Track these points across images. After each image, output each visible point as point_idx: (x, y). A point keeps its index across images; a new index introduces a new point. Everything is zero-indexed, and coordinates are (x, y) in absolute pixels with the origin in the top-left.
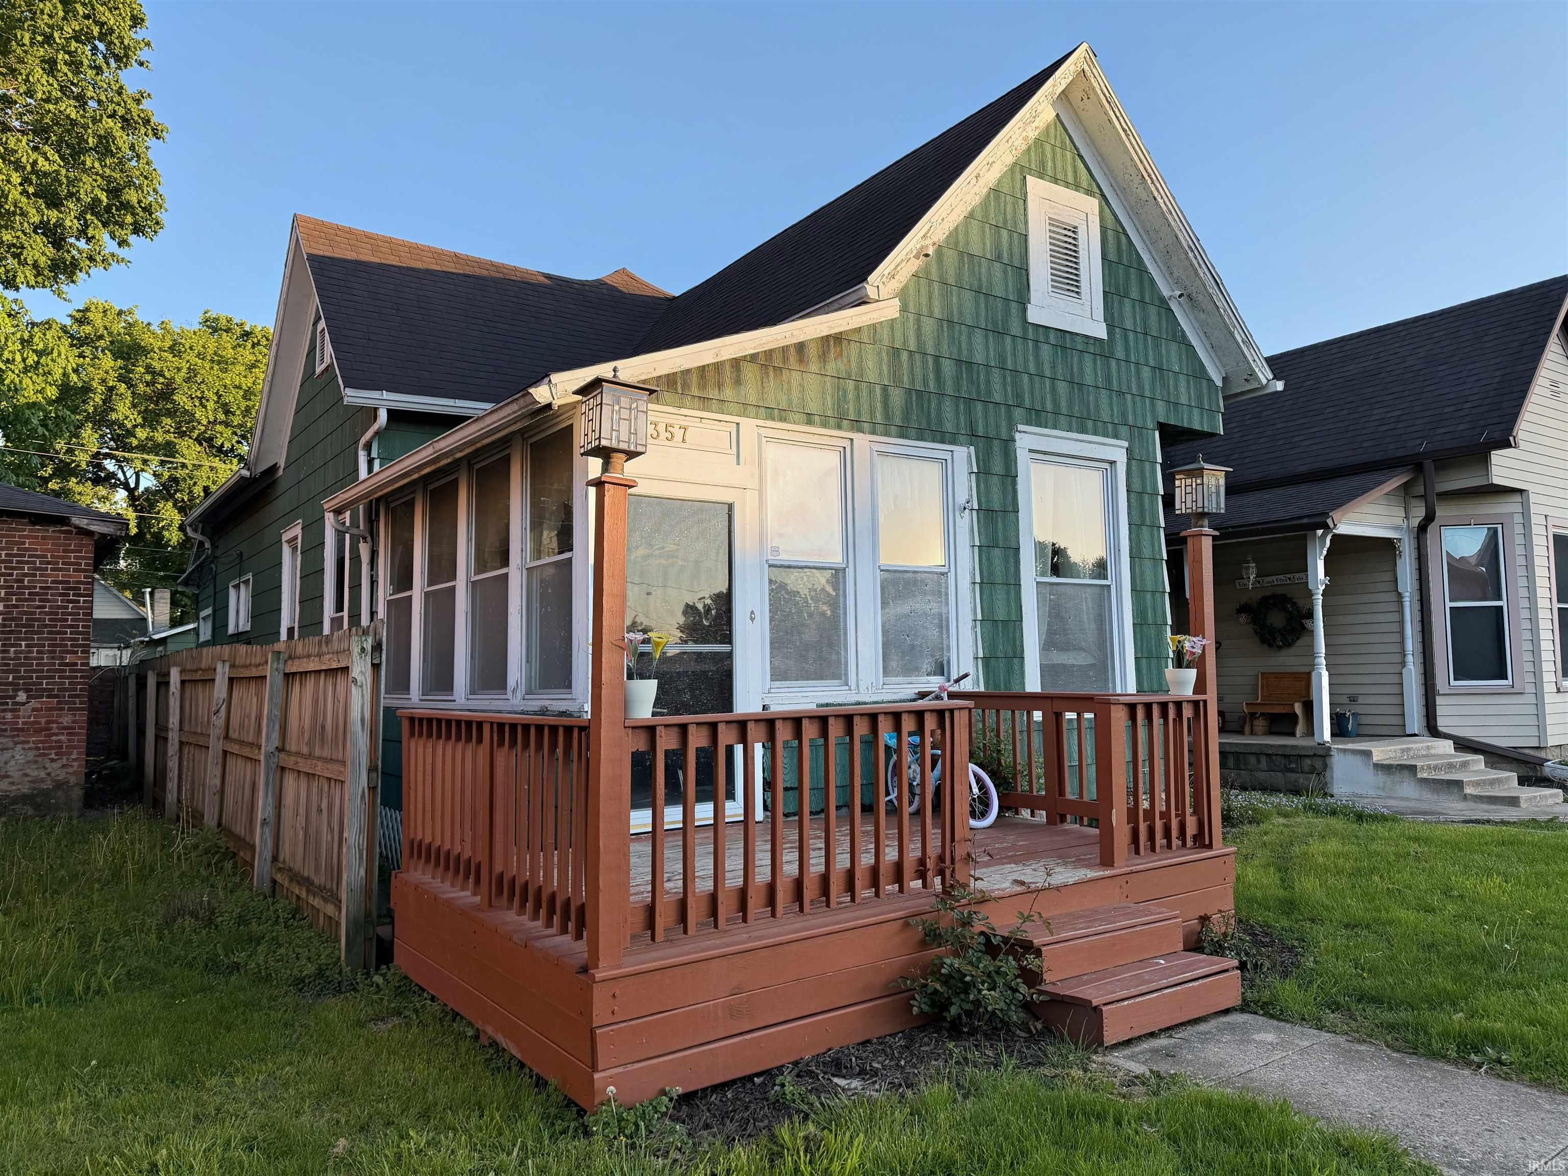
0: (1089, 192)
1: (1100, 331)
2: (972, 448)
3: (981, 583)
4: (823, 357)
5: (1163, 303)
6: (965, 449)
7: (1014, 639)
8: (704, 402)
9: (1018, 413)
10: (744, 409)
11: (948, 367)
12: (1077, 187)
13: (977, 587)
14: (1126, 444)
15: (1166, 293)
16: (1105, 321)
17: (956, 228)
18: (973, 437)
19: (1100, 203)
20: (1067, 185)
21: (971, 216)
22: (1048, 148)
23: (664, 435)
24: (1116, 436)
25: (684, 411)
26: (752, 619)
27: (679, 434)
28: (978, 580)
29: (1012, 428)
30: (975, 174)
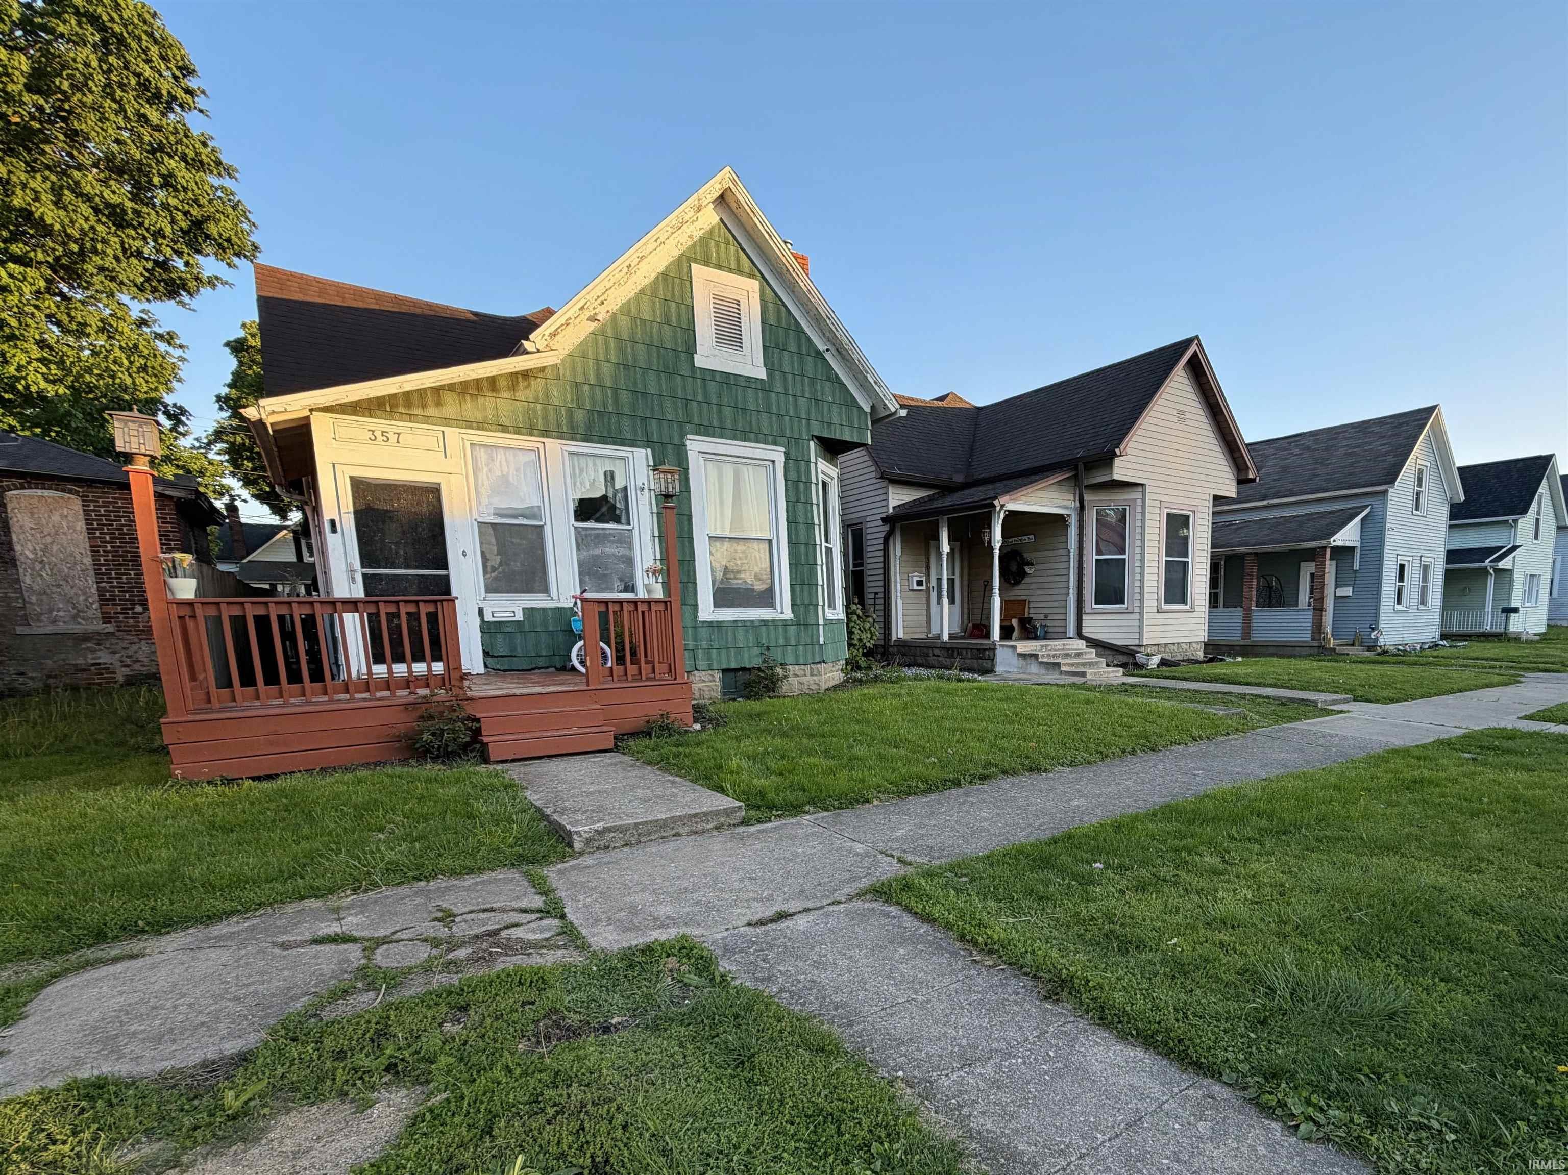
0: (751, 276)
1: (762, 374)
2: (649, 450)
3: (660, 537)
4: (513, 388)
5: (819, 354)
6: (643, 451)
7: (689, 571)
8: (411, 418)
9: (688, 427)
10: (446, 422)
11: (624, 396)
12: (740, 272)
13: (657, 540)
14: (783, 449)
15: (821, 347)
16: (765, 365)
17: (629, 301)
18: (648, 443)
19: (761, 285)
20: (730, 270)
21: (642, 292)
22: (712, 244)
23: (380, 438)
24: (775, 443)
25: (393, 423)
26: (465, 556)
27: (393, 438)
28: (656, 534)
29: (683, 436)
30: (627, 264)
